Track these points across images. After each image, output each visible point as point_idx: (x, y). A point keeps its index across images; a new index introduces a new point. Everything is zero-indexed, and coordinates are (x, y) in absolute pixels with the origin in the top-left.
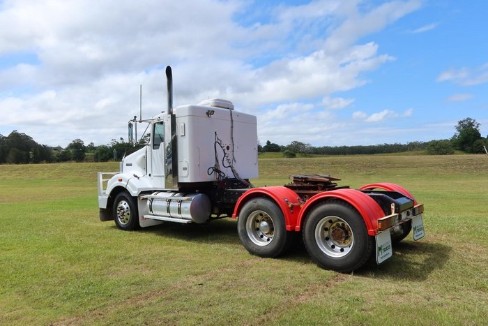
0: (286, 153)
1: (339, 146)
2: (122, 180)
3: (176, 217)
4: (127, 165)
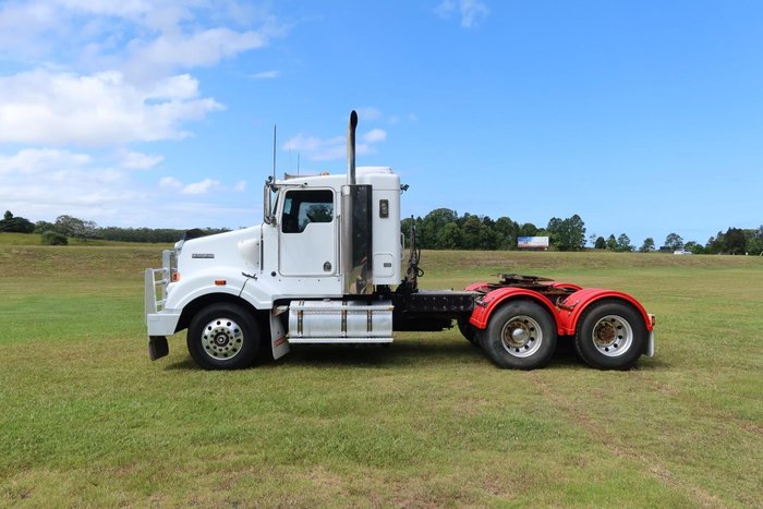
0: (49, 236)
1: (135, 228)
2: (224, 283)
3: (358, 336)
4: (196, 256)
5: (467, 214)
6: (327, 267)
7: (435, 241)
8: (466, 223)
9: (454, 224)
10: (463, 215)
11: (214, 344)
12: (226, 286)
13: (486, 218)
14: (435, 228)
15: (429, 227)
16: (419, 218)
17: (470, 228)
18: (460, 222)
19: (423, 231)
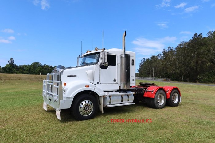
2: (89, 86)
3: (125, 103)
4: (69, 76)
5: (45, 64)
6: (115, 80)
7: (34, 73)
8: (45, 67)
9: (41, 67)
10: (44, 65)
11: (84, 110)
12: (90, 87)
13: (51, 66)
14: (34, 68)
15: (32, 68)
16: (29, 65)
17: (46, 69)
18: (43, 67)
19: (30, 69)
